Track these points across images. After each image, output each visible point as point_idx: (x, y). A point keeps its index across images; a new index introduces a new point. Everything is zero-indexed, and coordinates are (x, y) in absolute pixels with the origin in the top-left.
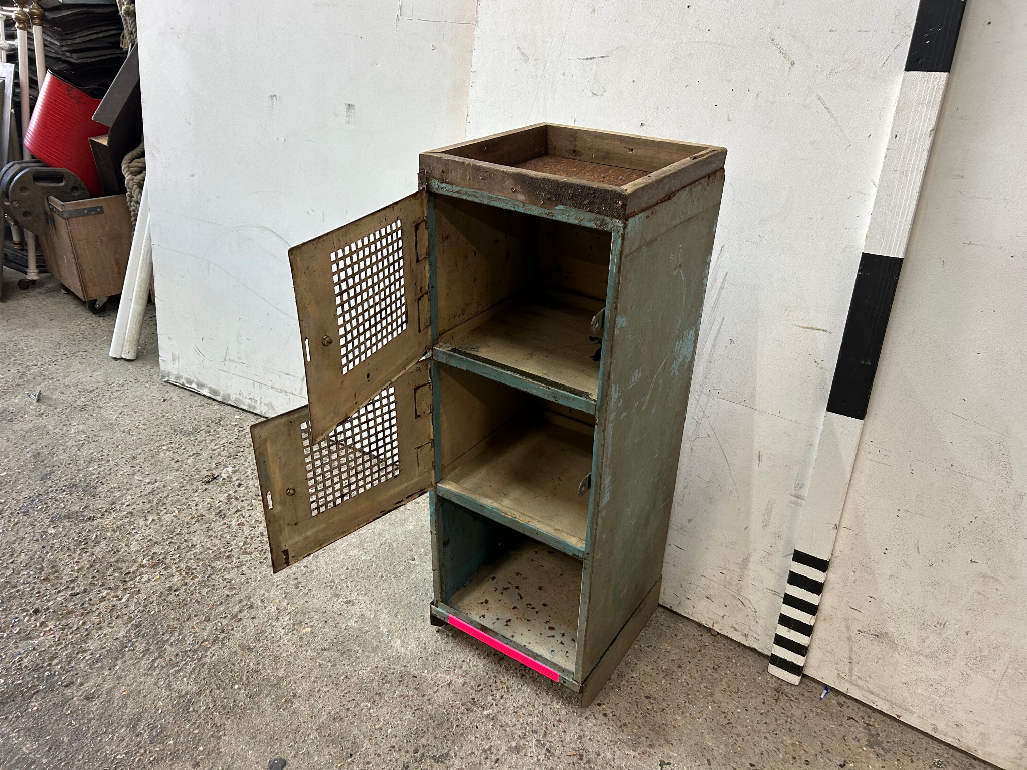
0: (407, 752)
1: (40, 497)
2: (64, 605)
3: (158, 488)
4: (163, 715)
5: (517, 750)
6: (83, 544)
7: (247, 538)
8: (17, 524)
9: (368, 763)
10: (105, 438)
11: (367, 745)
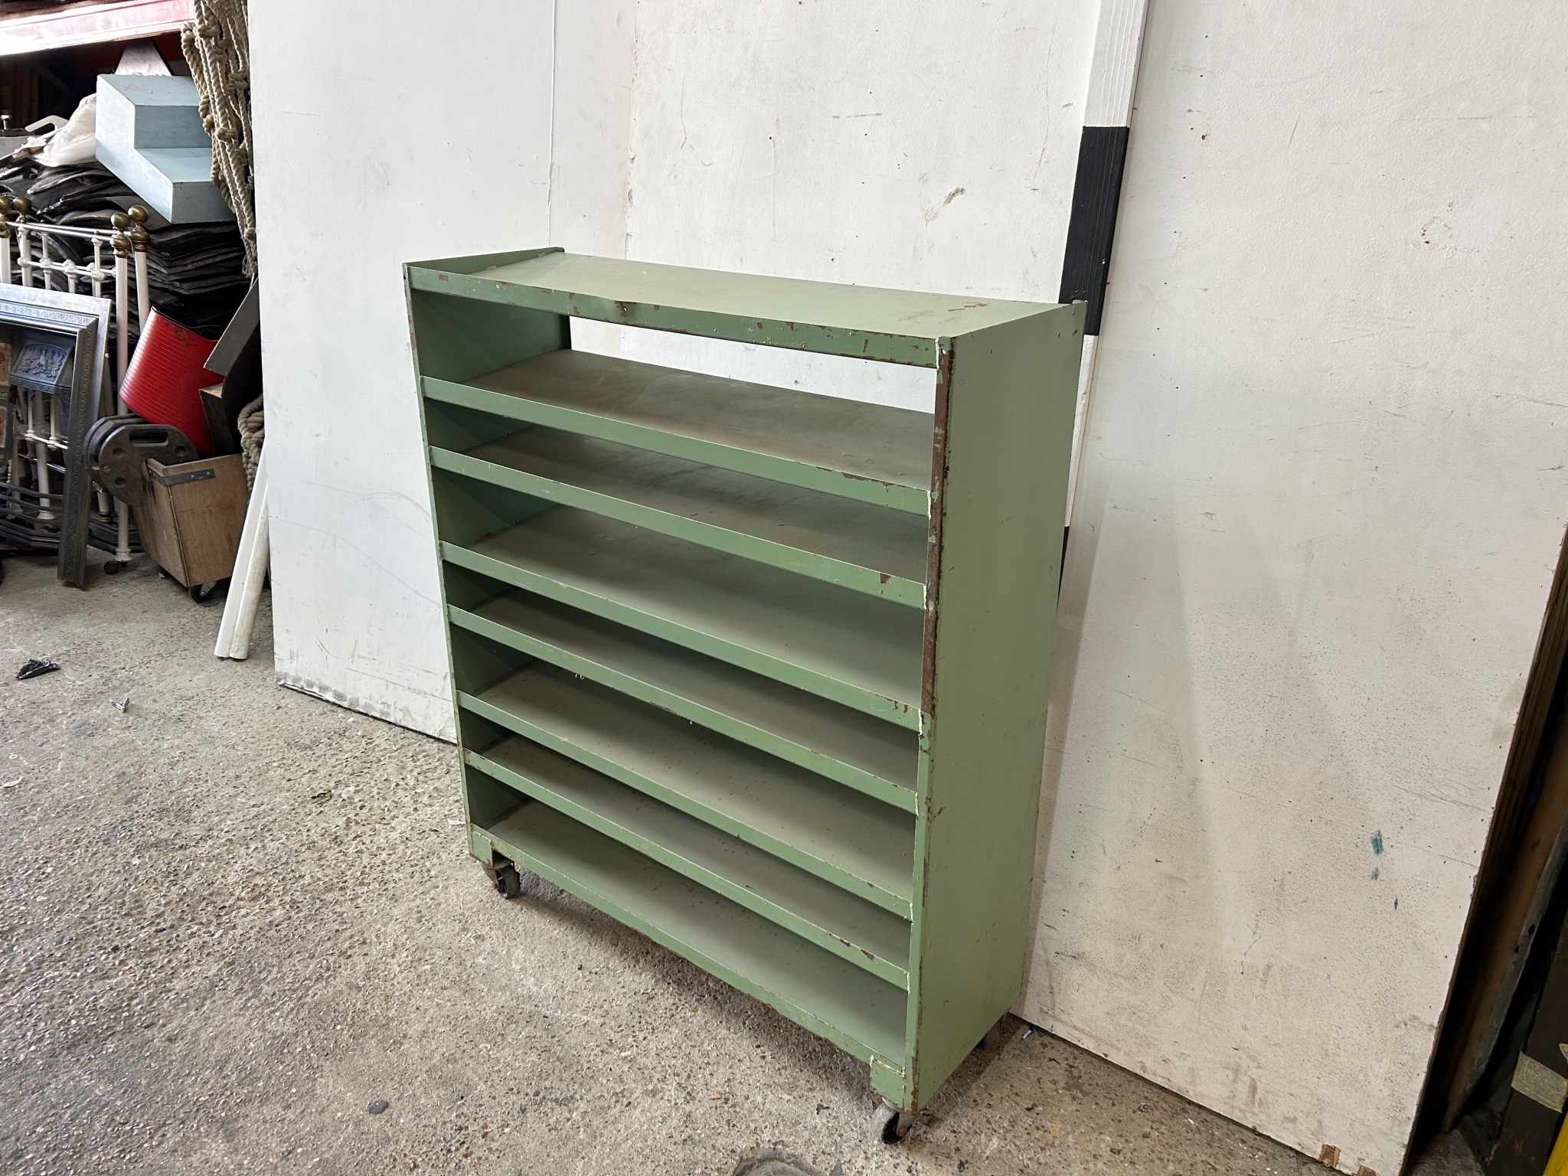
0: (527, 1094)
1: (124, 824)
2: (148, 941)
3: (264, 811)
4: (253, 1056)
5: (654, 1093)
6: (173, 875)
7: (365, 867)
8: (96, 854)
9: (480, 1105)
10: (204, 754)
11: (482, 1086)
